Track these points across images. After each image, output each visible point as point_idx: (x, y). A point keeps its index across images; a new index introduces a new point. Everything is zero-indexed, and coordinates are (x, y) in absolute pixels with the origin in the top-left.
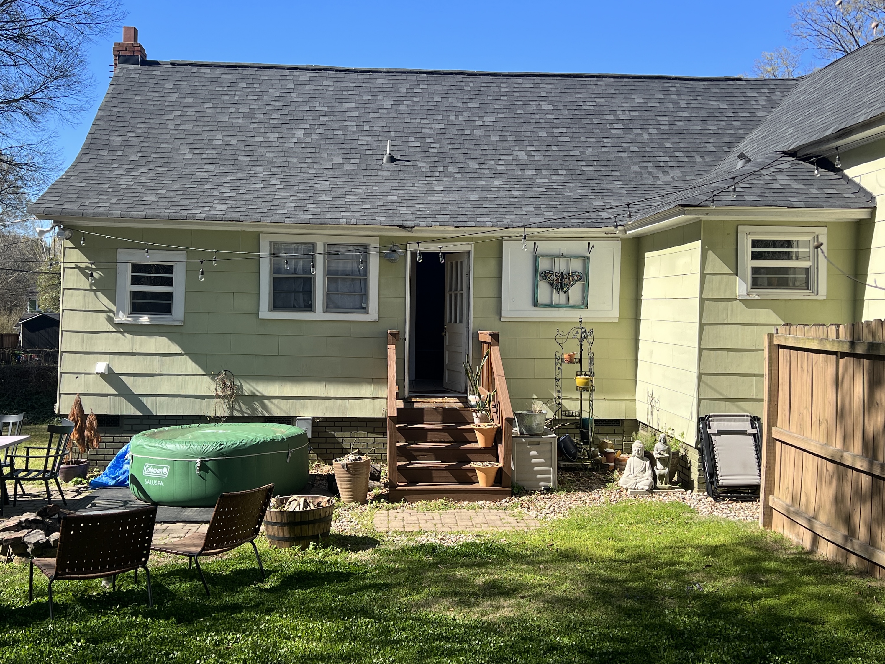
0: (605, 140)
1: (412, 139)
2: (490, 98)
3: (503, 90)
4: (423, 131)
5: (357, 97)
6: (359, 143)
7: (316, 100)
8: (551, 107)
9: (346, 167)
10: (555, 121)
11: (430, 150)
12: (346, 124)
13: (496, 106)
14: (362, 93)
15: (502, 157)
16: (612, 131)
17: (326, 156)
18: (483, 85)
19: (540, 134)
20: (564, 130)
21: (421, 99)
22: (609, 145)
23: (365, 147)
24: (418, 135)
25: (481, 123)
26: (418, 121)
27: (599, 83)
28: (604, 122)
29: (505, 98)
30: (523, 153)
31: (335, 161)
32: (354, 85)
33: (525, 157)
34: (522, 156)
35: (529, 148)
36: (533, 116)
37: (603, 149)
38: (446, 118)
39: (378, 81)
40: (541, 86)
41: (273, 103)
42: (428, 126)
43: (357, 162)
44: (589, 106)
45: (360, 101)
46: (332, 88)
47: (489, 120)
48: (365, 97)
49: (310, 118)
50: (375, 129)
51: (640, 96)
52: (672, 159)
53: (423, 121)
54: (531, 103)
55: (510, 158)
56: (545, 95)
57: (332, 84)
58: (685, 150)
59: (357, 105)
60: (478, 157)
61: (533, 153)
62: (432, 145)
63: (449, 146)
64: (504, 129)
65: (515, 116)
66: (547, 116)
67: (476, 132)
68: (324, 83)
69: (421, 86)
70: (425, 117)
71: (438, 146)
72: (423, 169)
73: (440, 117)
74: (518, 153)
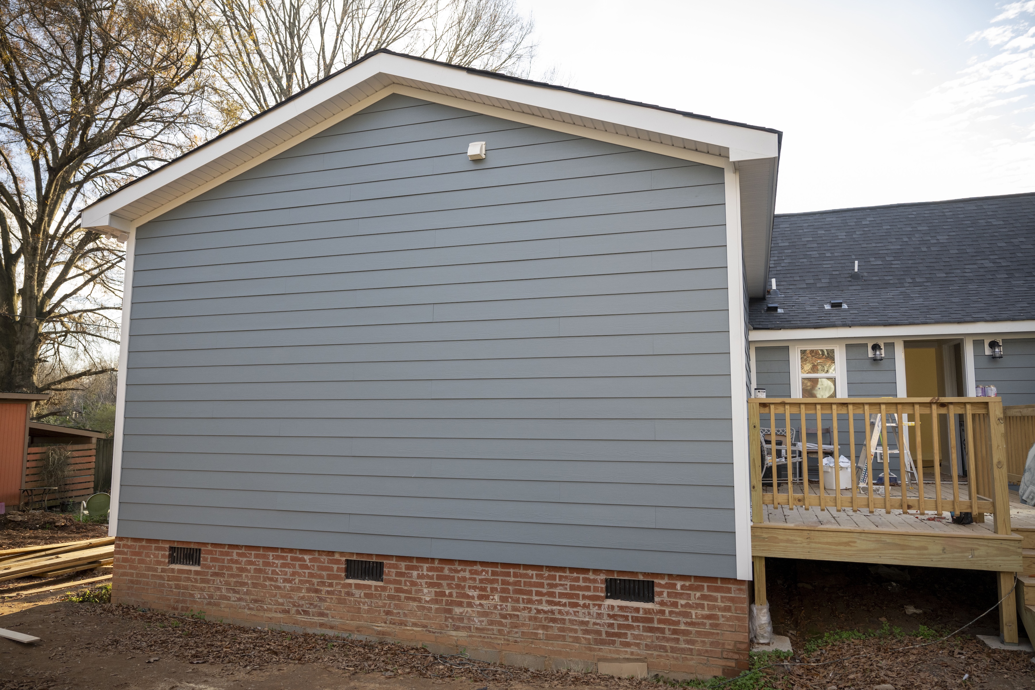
1: (873, 259)
2: (937, 221)
3: (946, 214)
4: (881, 252)
5: (812, 233)
6: (824, 266)
7: (778, 239)
8: (1002, 223)
9: (818, 285)
10: (1010, 233)
11: (893, 266)
12: (808, 253)
13: (944, 227)
14: (816, 230)
15: (967, 267)
17: (798, 279)
18: (926, 212)
19: (999, 245)
20: (1023, 240)
21: (871, 229)
23: (831, 269)
24: (877, 256)
25: (935, 241)
26: (874, 245)
29: (952, 220)
30: (987, 261)
31: (807, 282)
32: (807, 225)
33: (991, 265)
34: (987, 264)
35: (992, 257)
36: (986, 231)
38: (899, 240)
39: (827, 220)
40: (985, 207)
42: (884, 248)
43: (827, 281)
45: (816, 236)
46: (789, 229)
47: (943, 238)
48: (819, 232)
49: (776, 252)
50: (836, 254)
53: (878, 245)
54: (980, 221)
55: (975, 266)
56: (991, 213)
57: (788, 226)
59: (814, 239)
60: (942, 268)
61: (998, 261)
62: (893, 262)
63: (910, 262)
64: (961, 244)
65: (968, 233)
66: (1001, 230)
67: (933, 249)
68: (781, 226)
69: (868, 219)
70: (879, 241)
71: (899, 262)
72: (891, 282)
73: (894, 240)
74: (983, 262)
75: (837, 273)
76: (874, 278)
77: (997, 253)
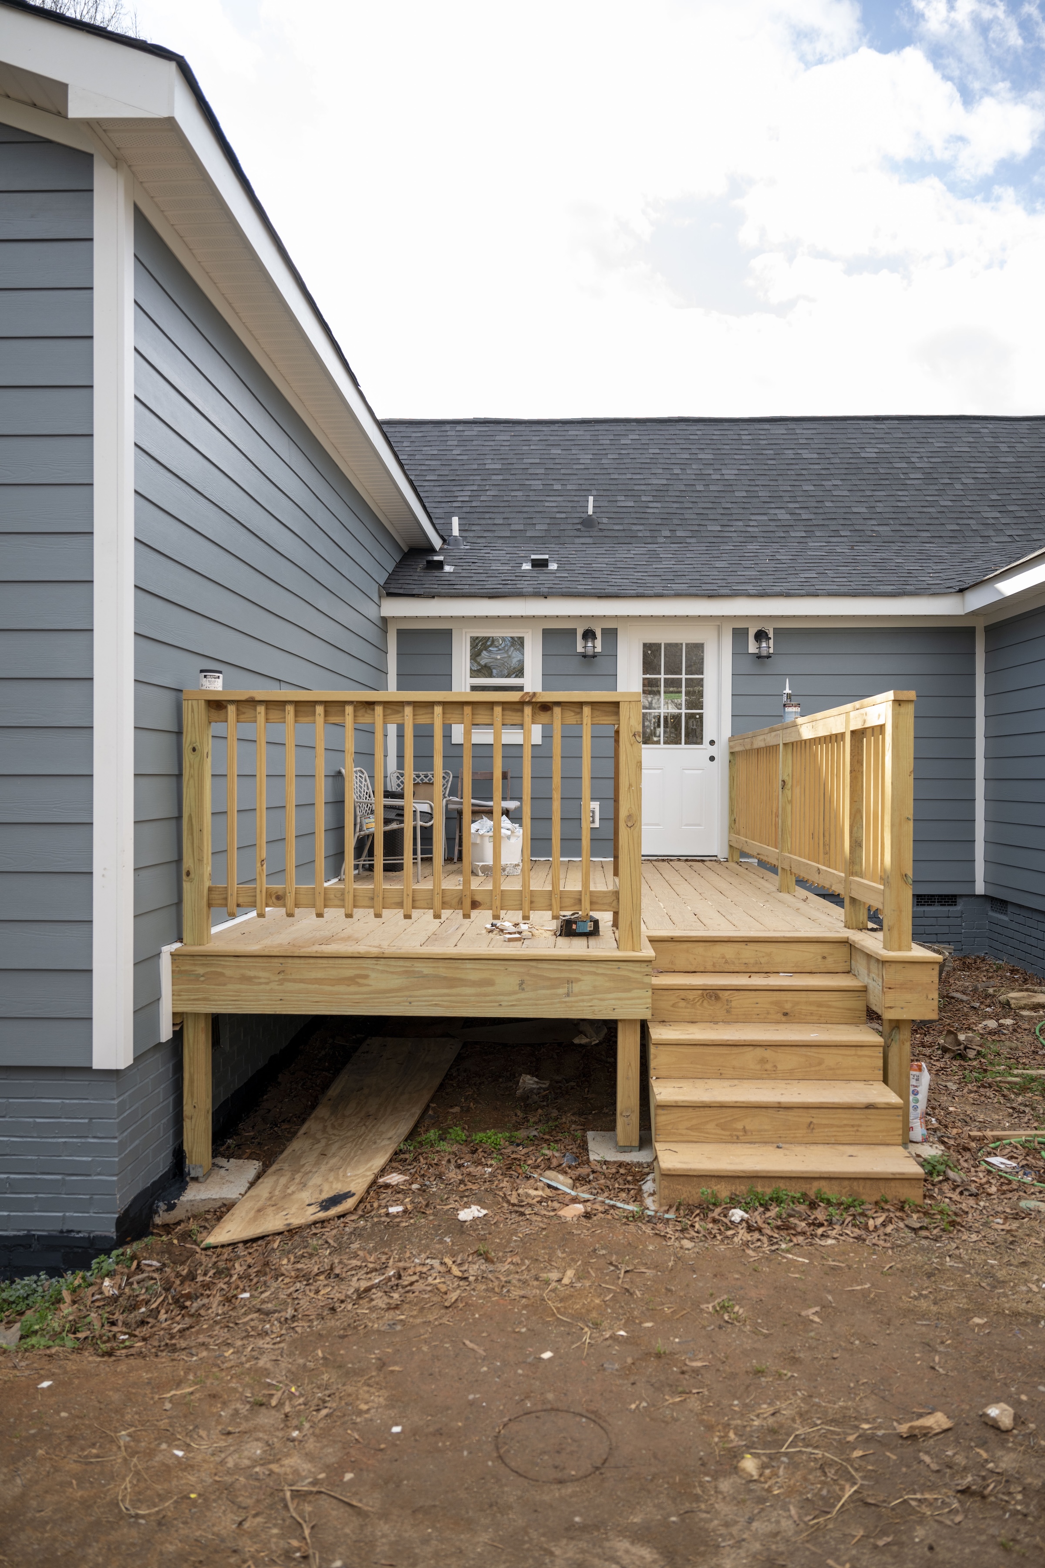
0: (900, 493)
1: (623, 498)
2: (727, 447)
3: (743, 437)
4: (636, 488)
5: (542, 452)
6: (547, 504)
7: (487, 457)
8: (816, 456)
9: (529, 534)
10: (823, 472)
11: (649, 510)
12: (527, 482)
13: (736, 457)
14: (549, 448)
15: (753, 517)
16: (908, 482)
17: (501, 522)
18: (716, 433)
19: (805, 488)
20: (839, 483)
21: (631, 451)
22: (906, 499)
23: (556, 510)
24: (630, 493)
25: (719, 477)
26: (629, 476)
27: (878, 426)
28: (895, 471)
29: (748, 447)
30: (783, 511)
31: (513, 527)
32: (538, 438)
33: (788, 517)
34: (783, 515)
35: (791, 505)
36: (791, 467)
37: (900, 504)
38: (668, 471)
39: (570, 433)
40: (798, 431)
41: (427, 462)
42: (643, 482)
43: (545, 527)
44: (870, 453)
45: (546, 456)
46: (508, 443)
47: (729, 473)
48: (553, 451)
49: (478, 478)
50: (569, 487)
51: (940, 440)
52: (1005, 515)
53: (635, 477)
54: (786, 452)
55: (765, 518)
56: (804, 441)
57: (509, 438)
58: (1020, 502)
59: (543, 461)
60: (719, 517)
61: (797, 511)
62: (651, 505)
63: (676, 505)
64: (753, 483)
65: (766, 467)
66: (812, 467)
67: (712, 488)
68: (497, 438)
69: (631, 437)
70: (639, 471)
71: (659, 505)
72: (640, 534)
73: (661, 471)
74: (777, 511)
75: (563, 515)
76: (617, 527)
77: (799, 499)
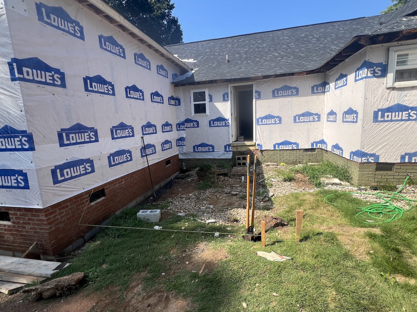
0: (309, 45)
1: (237, 55)
2: (266, 39)
3: (270, 35)
4: (241, 52)
5: (220, 46)
6: (218, 58)
7: (207, 49)
8: (288, 38)
9: (213, 66)
10: (289, 42)
11: (242, 57)
12: (215, 54)
13: (267, 41)
14: (222, 44)
15: (268, 56)
16: (312, 42)
19: (284, 46)
20: (293, 44)
21: (241, 43)
22: (311, 46)
23: (220, 59)
24: (239, 53)
25: (262, 46)
26: (239, 49)
27: (306, 28)
28: (309, 39)
29: (271, 38)
30: (277, 53)
31: (209, 65)
32: (220, 43)
33: (278, 54)
34: (276, 54)
35: (279, 51)
36: (281, 42)
37: (308, 48)
38: (249, 47)
39: (228, 40)
40: (284, 32)
41: (193, 52)
42: (242, 50)
43: (216, 64)
44: (303, 35)
46: (212, 45)
47: (264, 45)
50: (224, 54)
51: (323, 29)
52: (338, 47)
53: (241, 49)
54: (280, 38)
55: (272, 55)
56: (286, 34)
57: (213, 43)
58: (343, 43)
59: (220, 48)
60: (260, 57)
61: (280, 53)
62: (243, 56)
63: (249, 55)
64: (270, 47)
65: (275, 42)
66: (287, 41)
67: (259, 49)
68: (210, 44)
69: (242, 39)
70: (242, 47)
71: (245, 55)
72: (239, 63)
73: (247, 47)
74: (275, 53)
75: (222, 60)
76: (233, 62)
77: (281, 49)
